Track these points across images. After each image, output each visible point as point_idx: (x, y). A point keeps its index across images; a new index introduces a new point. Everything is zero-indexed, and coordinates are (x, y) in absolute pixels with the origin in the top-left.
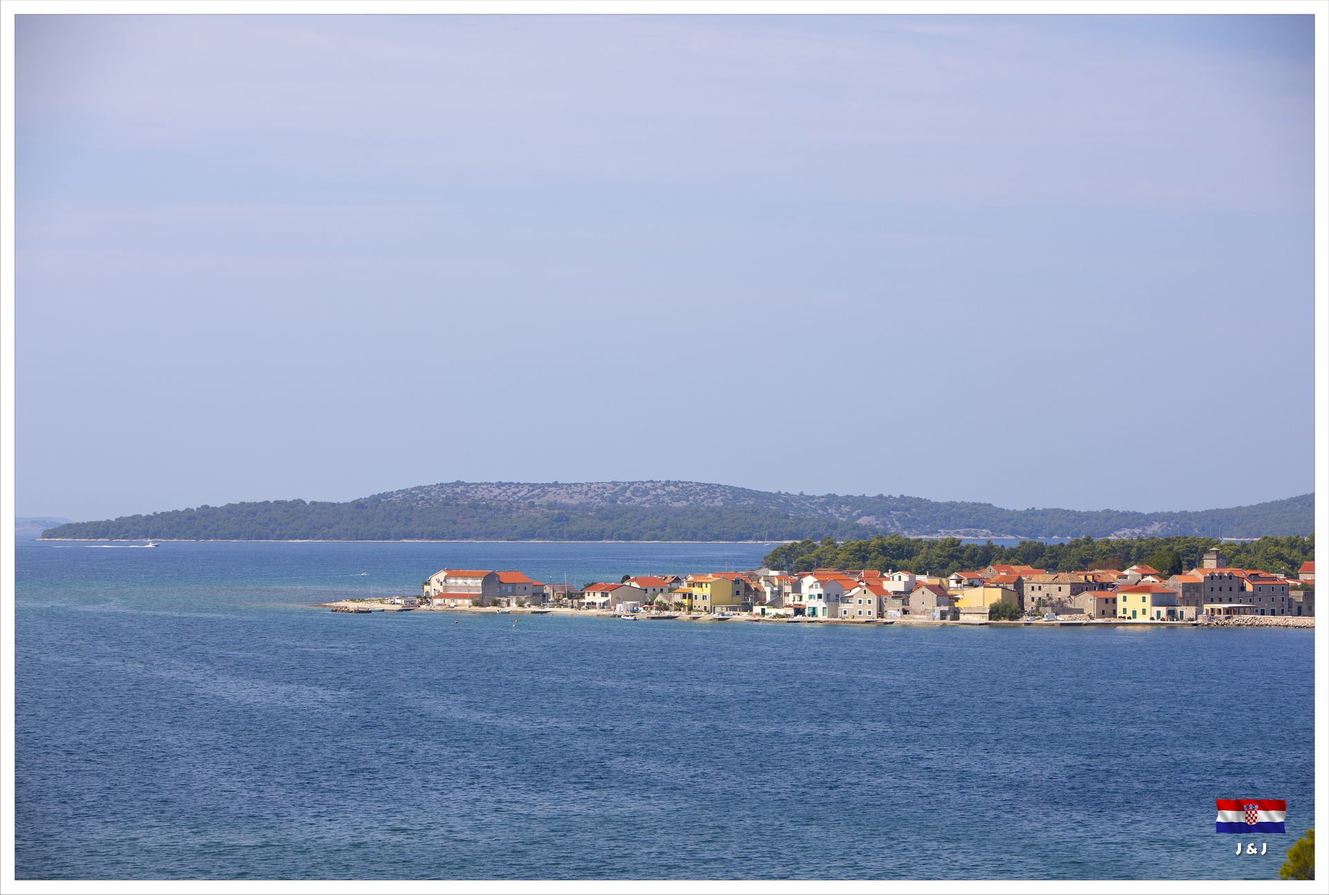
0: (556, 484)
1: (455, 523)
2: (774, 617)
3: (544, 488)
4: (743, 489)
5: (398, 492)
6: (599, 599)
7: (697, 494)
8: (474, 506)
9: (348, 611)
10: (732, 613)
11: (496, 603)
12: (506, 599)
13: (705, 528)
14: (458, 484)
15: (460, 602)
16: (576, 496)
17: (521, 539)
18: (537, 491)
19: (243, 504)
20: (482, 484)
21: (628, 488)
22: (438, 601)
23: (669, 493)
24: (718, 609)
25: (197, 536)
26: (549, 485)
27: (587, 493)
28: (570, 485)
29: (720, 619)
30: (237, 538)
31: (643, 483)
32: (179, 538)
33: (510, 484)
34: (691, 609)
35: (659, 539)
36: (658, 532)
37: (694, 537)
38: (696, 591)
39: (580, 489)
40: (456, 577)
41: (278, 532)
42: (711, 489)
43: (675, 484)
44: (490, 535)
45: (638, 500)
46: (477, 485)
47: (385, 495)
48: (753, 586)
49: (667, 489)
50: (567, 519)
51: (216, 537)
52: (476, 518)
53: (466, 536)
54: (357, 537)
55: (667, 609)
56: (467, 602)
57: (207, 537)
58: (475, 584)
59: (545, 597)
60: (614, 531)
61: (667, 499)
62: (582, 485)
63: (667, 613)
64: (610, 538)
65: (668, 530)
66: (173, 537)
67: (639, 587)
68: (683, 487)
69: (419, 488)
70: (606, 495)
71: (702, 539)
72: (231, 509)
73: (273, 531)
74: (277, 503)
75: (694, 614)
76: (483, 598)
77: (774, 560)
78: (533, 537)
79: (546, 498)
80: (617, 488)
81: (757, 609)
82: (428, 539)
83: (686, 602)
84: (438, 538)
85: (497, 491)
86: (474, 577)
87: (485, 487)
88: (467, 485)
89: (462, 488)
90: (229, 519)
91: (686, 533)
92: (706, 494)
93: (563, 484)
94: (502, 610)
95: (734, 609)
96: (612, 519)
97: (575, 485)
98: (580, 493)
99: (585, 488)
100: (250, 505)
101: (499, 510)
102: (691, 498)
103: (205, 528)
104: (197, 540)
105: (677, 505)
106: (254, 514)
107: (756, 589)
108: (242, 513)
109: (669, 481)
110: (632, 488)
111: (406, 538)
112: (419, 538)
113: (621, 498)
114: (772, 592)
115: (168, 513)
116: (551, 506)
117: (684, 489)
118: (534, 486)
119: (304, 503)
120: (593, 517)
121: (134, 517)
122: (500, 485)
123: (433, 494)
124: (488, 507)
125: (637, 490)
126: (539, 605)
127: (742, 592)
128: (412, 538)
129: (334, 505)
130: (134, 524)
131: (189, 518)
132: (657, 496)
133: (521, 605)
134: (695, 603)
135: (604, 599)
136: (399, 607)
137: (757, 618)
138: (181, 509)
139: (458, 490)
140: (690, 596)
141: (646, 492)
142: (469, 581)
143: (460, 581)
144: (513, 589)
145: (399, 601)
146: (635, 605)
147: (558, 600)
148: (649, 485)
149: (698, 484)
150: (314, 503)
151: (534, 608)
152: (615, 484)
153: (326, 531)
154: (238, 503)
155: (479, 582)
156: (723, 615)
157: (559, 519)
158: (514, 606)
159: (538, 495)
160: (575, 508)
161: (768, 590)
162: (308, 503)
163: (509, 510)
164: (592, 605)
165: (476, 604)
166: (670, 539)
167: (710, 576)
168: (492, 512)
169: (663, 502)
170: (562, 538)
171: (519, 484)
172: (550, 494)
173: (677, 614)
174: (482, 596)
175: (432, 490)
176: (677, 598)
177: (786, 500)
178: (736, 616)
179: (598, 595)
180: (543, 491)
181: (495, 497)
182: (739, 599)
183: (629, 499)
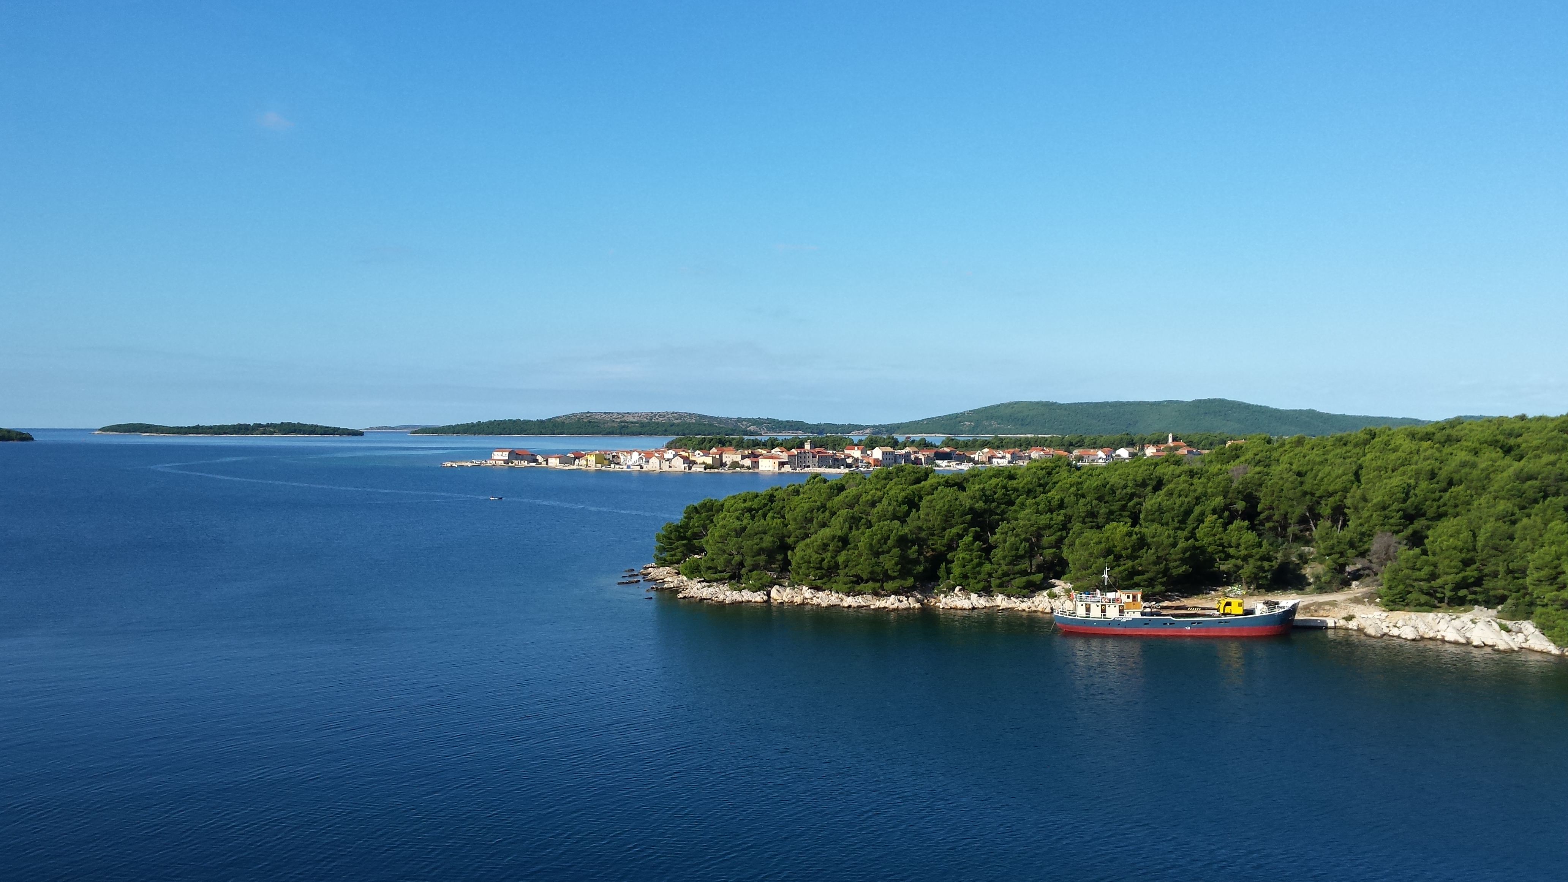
4: (704, 415)
7: (685, 417)
8: (591, 421)
12: (517, 461)
23: (674, 417)
24: (598, 466)
33: (610, 413)
34: (587, 465)
38: (589, 458)
41: (508, 432)
42: (691, 415)
46: (596, 413)
50: (627, 425)
52: (593, 426)
56: (502, 462)
74: (510, 420)
76: (508, 460)
81: (612, 466)
87: (599, 414)
88: (593, 413)
89: (590, 414)
92: (689, 417)
94: (514, 465)
95: (604, 466)
96: (647, 426)
101: (601, 423)
102: (682, 419)
106: (500, 424)
114: (623, 459)
116: (622, 422)
117: (680, 415)
120: (638, 426)
124: (596, 422)
127: (610, 458)
134: (589, 463)
149: (686, 413)
157: (624, 427)
160: (632, 422)
162: (522, 420)
163: (605, 422)
165: (506, 463)
169: (671, 420)
171: (614, 413)
175: (577, 415)
176: (583, 461)
177: (721, 419)
181: (601, 418)
182: (607, 462)
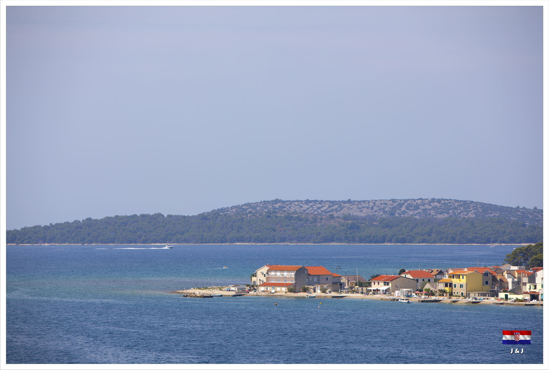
0: (349, 201)
1: (274, 230)
2: (515, 301)
3: (340, 204)
4: (490, 205)
5: (232, 208)
6: (382, 287)
7: (455, 208)
8: (289, 217)
9: (196, 296)
10: (482, 298)
11: (305, 290)
12: (312, 287)
13: (462, 233)
14: (277, 201)
15: (278, 289)
16: (365, 210)
17: (324, 242)
18: (336, 207)
19: (117, 217)
20: (294, 201)
21: (403, 204)
22: (262, 288)
23: (434, 208)
24: (472, 295)
25: (83, 241)
26: (344, 202)
27: (372, 208)
28: (360, 202)
29: (473, 302)
30: (113, 242)
31: (415, 200)
32: (69, 242)
33: (315, 201)
34: (451, 294)
35: (427, 242)
36: (426, 237)
37: (453, 241)
38: (455, 281)
39: (367, 205)
40: (276, 270)
41: (143, 238)
42: (466, 204)
43: (439, 201)
44: (300, 239)
45: (411, 213)
46: (291, 202)
47: (222, 210)
48: (498, 278)
49: (433, 204)
50: (358, 227)
51: (97, 242)
52: (290, 227)
53: (283, 240)
54: (203, 240)
55: (433, 295)
56: (284, 289)
57: (91, 242)
58: (290, 276)
59: (342, 285)
60: (393, 236)
61: (432, 212)
62: (369, 202)
63: (433, 298)
64: (390, 241)
65: (433, 235)
66: (65, 242)
67: (412, 278)
68: (445, 203)
69: (248, 204)
70: (387, 209)
71: (459, 242)
72: (108, 221)
73: (140, 237)
74: (143, 216)
75: (454, 299)
76: (295, 286)
77: (514, 258)
78: (333, 241)
79: (342, 211)
80: (395, 204)
81: (502, 295)
82: (255, 242)
83: (447, 289)
84: (262, 241)
85: (305, 207)
86: (289, 270)
87: (296, 203)
88: (284, 202)
89: (279, 204)
90: (106, 228)
91: (447, 238)
92: (462, 208)
93: (354, 201)
94: (310, 295)
95: (484, 295)
96: (392, 227)
97: (364, 202)
98: (368, 208)
99: (371, 204)
100: (123, 218)
101: (307, 220)
102: (451, 212)
103: (89, 235)
104: (83, 244)
105: (440, 216)
106: (126, 224)
107: (501, 280)
108: (116, 223)
109: (434, 199)
110: (406, 204)
111: (239, 241)
112: (248, 242)
113: (398, 211)
114: (513, 282)
115: (61, 224)
116: (346, 218)
117: (445, 205)
118: (333, 203)
119: (163, 216)
120: (377, 226)
121: (35, 227)
122: (308, 202)
123: (258, 209)
124: (299, 219)
125: (410, 205)
126: (337, 291)
127: (490, 282)
128: (243, 241)
129: (185, 217)
130: (36, 233)
131: (77, 228)
132: (425, 210)
133: (324, 291)
134: (455, 290)
135: (386, 287)
136: (233, 293)
137: (502, 302)
138: (71, 221)
139: (277, 206)
140: (451, 285)
141: (417, 207)
142: (285, 274)
143: (279, 274)
144: (318, 280)
145: (233, 289)
146: (409, 292)
147: (351, 288)
148: (419, 202)
149: (456, 201)
150: (170, 216)
151: (334, 294)
152: (394, 201)
153: (179, 236)
154: (113, 216)
155: (293, 274)
156: (476, 299)
157: (352, 227)
158: (319, 292)
159: (336, 209)
160: (364, 219)
161: (510, 281)
162: (165, 216)
163: (315, 220)
164: (376, 291)
165: (291, 291)
166: (435, 242)
167: (466, 270)
168: (302, 222)
169: (430, 214)
170: (354, 241)
171: (322, 201)
172: (345, 209)
173: (441, 298)
174: (295, 285)
175: (257, 206)
176: (441, 286)
177: (523, 213)
178: (486, 300)
179: (382, 284)
180: (340, 206)
181: (304, 211)
182: (488, 287)
183: (404, 212)
